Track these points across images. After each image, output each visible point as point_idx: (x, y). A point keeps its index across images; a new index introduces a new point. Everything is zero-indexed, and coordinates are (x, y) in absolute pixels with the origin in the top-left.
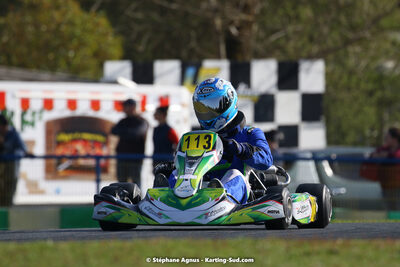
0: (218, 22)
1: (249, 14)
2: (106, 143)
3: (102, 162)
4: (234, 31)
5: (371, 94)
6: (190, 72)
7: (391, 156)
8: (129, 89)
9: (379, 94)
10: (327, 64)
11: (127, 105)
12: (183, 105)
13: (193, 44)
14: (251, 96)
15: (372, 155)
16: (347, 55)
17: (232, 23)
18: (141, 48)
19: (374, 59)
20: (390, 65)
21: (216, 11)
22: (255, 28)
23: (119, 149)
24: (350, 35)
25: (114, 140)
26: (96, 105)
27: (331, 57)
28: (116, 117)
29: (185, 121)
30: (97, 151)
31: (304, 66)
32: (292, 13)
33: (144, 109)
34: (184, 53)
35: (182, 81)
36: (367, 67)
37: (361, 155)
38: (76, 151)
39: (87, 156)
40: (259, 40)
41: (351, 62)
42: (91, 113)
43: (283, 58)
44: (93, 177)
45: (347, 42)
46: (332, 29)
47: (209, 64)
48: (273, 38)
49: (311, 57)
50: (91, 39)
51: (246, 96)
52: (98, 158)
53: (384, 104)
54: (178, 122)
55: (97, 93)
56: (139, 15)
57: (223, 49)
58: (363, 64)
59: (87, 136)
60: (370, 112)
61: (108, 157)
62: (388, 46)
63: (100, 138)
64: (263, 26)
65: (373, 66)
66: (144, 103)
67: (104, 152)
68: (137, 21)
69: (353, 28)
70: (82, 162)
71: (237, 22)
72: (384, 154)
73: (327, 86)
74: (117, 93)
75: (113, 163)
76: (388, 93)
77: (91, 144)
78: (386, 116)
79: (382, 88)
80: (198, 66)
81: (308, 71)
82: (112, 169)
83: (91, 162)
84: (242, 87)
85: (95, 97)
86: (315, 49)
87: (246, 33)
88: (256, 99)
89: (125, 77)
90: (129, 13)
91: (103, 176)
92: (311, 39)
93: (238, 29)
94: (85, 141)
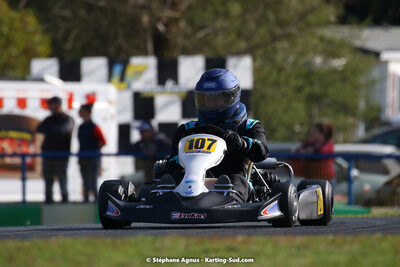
0: (145, 19)
1: (176, 10)
2: (33, 141)
3: (28, 160)
4: (161, 27)
5: (299, 89)
6: (118, 69)
7: (317, 151)
8: (56, 86)
9: (307, 90)
10: (254, 60)
11: (52, 103)
12: (110, 102)
13: (121, 41)
14: (178, 93)
15: (298, 150)
16: (275, 51)
17: (159, 19)
18: (68, 46)
19: (302, 54)
20: (318, 60)
21: (144, 7)
22: (182, 24)
23: (45, 147)
24: (278, 31)
25: (40, 138)
26: (22, 103)
27: (259, 52)
28: (42, 114)
29: (112, 117)
30: (24, 149)
31: (231, 62)
32: (221, 9)
33: (70, 107)
34: (112, 50)
35: (110, 78)
36: (295, 62)
37: (288, 151)
38: (3, 149)
39: (14, 155)
40: (187, 36)
41: (279, 58)
42: (17, 111)
43: (211, 54)
44: (19, 175)
45: (275, 38)
46: (259, 24)
47: (137, 62)
48: (201, 34)
49: (239, 53)
50: (18, 37)
51: (174, 93)
52: (23, 156)
53: (313, 99)
54: (105, 119)
55: (24, 90)
56: (67, 13)
57: (150, 46)
58: (291, 59)
59: (13, 134)
60: (300, 107)
61: (34, 156)
62: (315, 41)
63: (27, 136)
64: (191, 22)
65: (302, 61)
66: (70, 100)
67: (32, 149)
68: (64, 19)
69: (281, 24)
70: (8, 160)
71: (164, 19)
72: (310, 150)
73: (255, 82)
74: (43, 91)
75: (39, 161)
76: (317, 88)
77: (18, 142)
78: (315, 111)
79: (311, 83)
80: (125, 63)
81: (235, 66)
82: (39, 168)
83: (17, 161)
84: (169, 84)
85: (22, 96)
86: (243, 45)
87: (174, 29)
88: (184, 95)
89: (52, 75)
90: (56, 10)
91: (28, 175)
92: (239, 35)
93: (166, 25)
94: (12, 140)
